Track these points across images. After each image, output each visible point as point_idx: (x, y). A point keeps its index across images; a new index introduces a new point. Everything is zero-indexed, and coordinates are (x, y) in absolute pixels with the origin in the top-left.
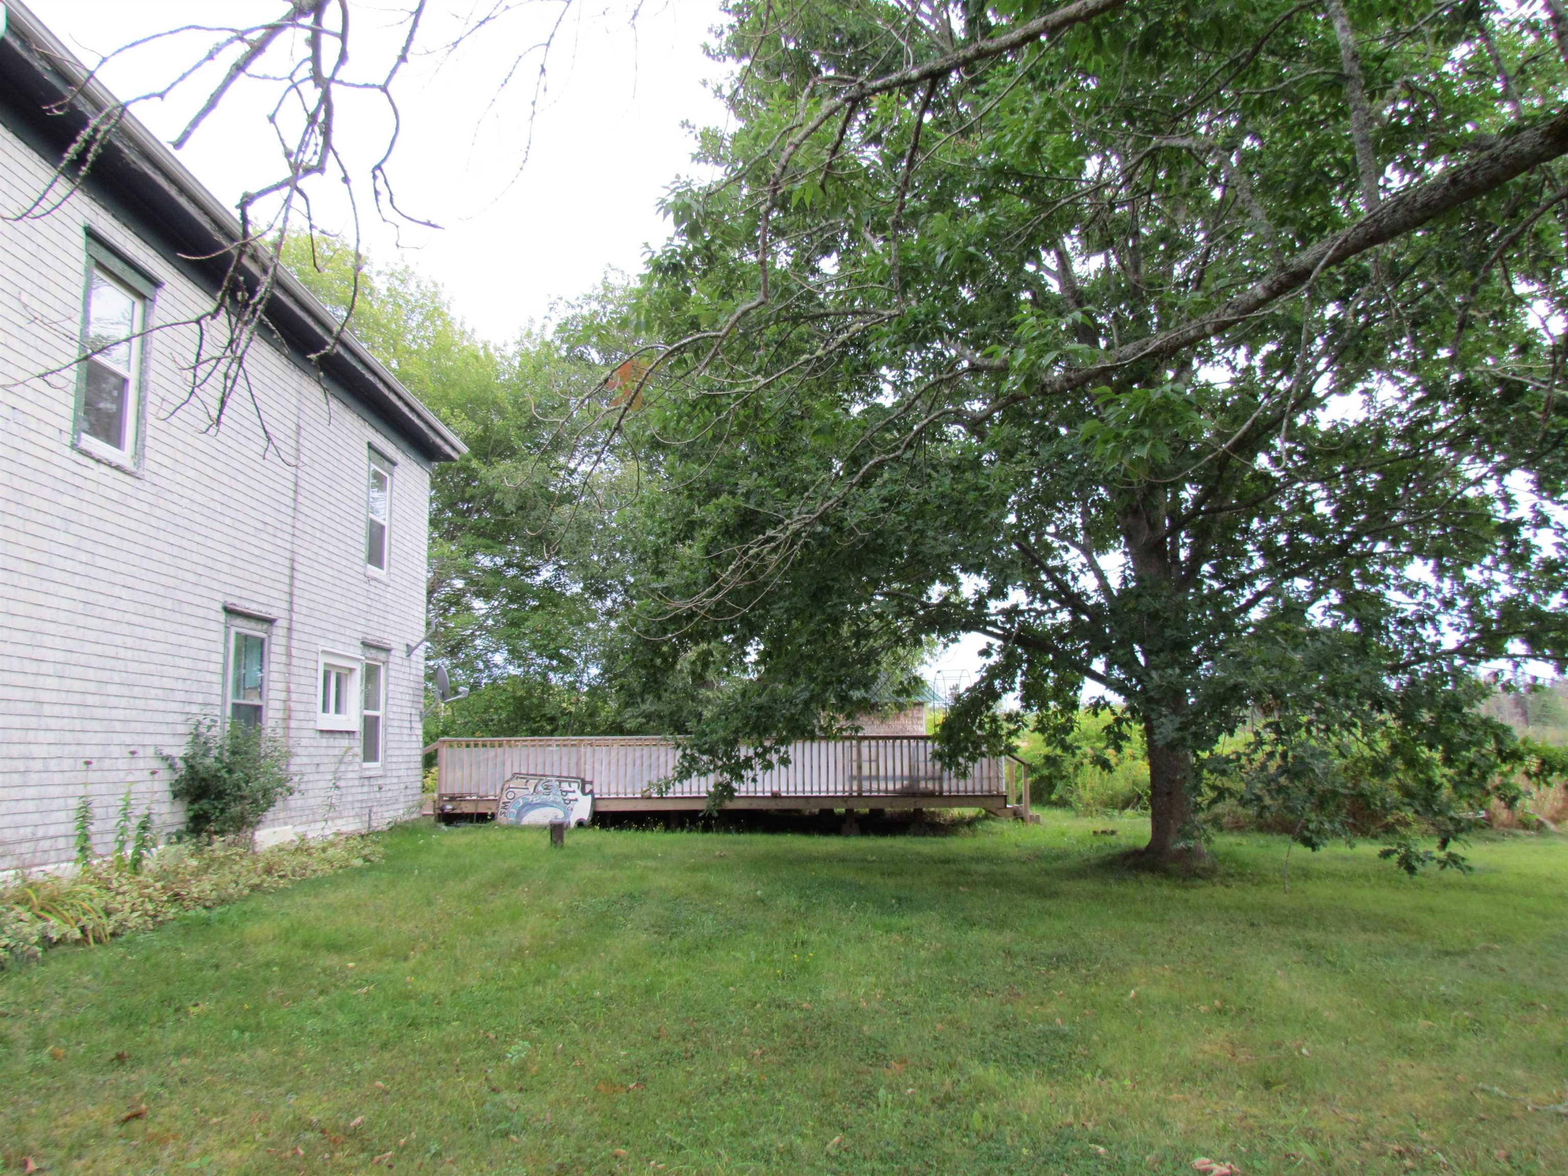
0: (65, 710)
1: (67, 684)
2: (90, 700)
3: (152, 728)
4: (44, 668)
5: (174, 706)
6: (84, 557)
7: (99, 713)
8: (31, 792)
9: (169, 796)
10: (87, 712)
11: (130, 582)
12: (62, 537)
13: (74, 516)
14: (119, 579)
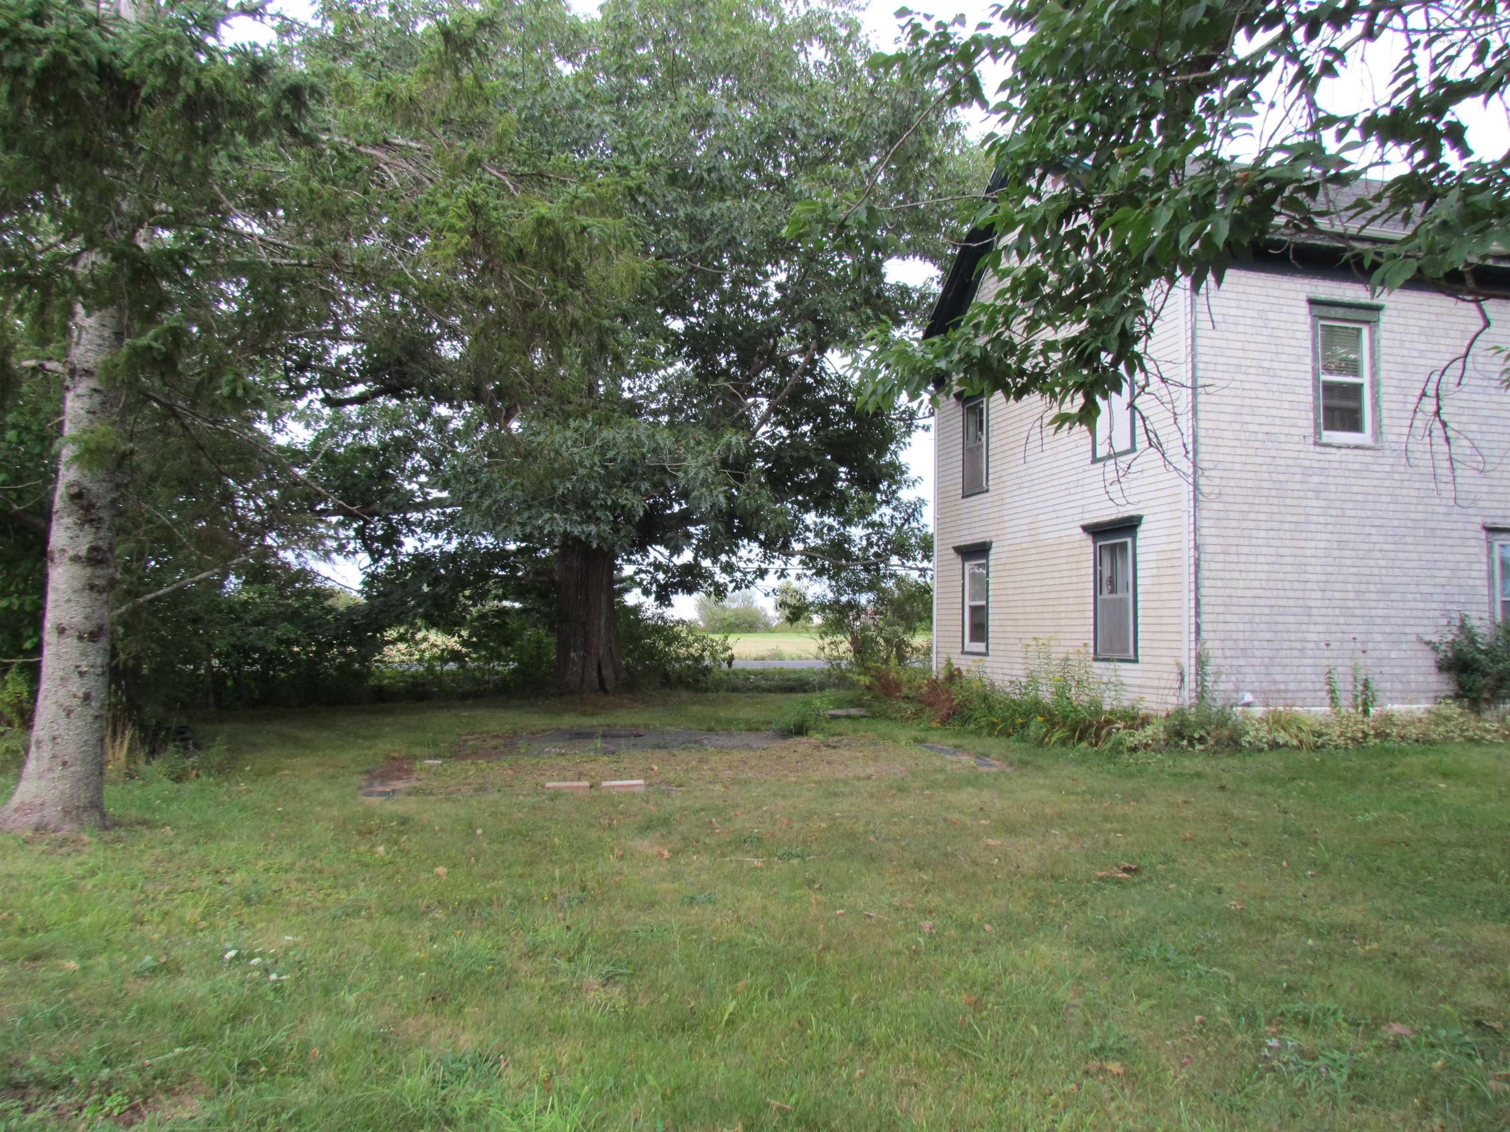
0: (1330, 611)
1: (1329, 595)
2: (1350, 604)
3: (1411, 622)
4: (1309, 586)
5: (1433, 605)
6: (1334, 512)
7: (1358, 612)
8: (1309, 661)
9: (1434, 670)
10: (1349, 612)
11: (1377, 522)
12: (1314, 503)
13: (1322, 487)
14: (1369, 522)
